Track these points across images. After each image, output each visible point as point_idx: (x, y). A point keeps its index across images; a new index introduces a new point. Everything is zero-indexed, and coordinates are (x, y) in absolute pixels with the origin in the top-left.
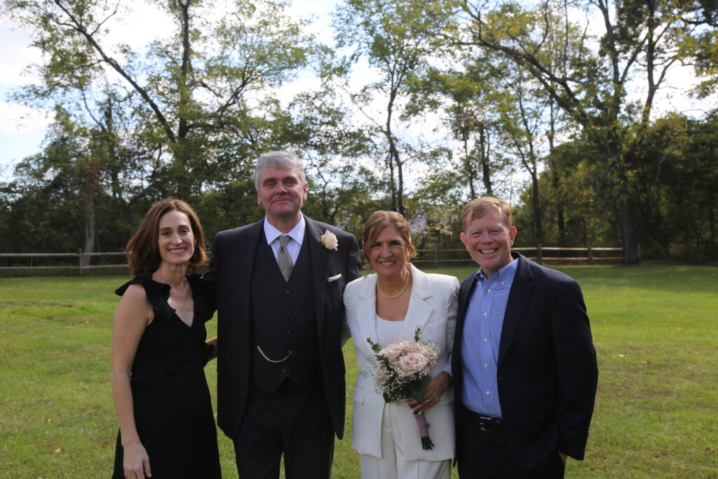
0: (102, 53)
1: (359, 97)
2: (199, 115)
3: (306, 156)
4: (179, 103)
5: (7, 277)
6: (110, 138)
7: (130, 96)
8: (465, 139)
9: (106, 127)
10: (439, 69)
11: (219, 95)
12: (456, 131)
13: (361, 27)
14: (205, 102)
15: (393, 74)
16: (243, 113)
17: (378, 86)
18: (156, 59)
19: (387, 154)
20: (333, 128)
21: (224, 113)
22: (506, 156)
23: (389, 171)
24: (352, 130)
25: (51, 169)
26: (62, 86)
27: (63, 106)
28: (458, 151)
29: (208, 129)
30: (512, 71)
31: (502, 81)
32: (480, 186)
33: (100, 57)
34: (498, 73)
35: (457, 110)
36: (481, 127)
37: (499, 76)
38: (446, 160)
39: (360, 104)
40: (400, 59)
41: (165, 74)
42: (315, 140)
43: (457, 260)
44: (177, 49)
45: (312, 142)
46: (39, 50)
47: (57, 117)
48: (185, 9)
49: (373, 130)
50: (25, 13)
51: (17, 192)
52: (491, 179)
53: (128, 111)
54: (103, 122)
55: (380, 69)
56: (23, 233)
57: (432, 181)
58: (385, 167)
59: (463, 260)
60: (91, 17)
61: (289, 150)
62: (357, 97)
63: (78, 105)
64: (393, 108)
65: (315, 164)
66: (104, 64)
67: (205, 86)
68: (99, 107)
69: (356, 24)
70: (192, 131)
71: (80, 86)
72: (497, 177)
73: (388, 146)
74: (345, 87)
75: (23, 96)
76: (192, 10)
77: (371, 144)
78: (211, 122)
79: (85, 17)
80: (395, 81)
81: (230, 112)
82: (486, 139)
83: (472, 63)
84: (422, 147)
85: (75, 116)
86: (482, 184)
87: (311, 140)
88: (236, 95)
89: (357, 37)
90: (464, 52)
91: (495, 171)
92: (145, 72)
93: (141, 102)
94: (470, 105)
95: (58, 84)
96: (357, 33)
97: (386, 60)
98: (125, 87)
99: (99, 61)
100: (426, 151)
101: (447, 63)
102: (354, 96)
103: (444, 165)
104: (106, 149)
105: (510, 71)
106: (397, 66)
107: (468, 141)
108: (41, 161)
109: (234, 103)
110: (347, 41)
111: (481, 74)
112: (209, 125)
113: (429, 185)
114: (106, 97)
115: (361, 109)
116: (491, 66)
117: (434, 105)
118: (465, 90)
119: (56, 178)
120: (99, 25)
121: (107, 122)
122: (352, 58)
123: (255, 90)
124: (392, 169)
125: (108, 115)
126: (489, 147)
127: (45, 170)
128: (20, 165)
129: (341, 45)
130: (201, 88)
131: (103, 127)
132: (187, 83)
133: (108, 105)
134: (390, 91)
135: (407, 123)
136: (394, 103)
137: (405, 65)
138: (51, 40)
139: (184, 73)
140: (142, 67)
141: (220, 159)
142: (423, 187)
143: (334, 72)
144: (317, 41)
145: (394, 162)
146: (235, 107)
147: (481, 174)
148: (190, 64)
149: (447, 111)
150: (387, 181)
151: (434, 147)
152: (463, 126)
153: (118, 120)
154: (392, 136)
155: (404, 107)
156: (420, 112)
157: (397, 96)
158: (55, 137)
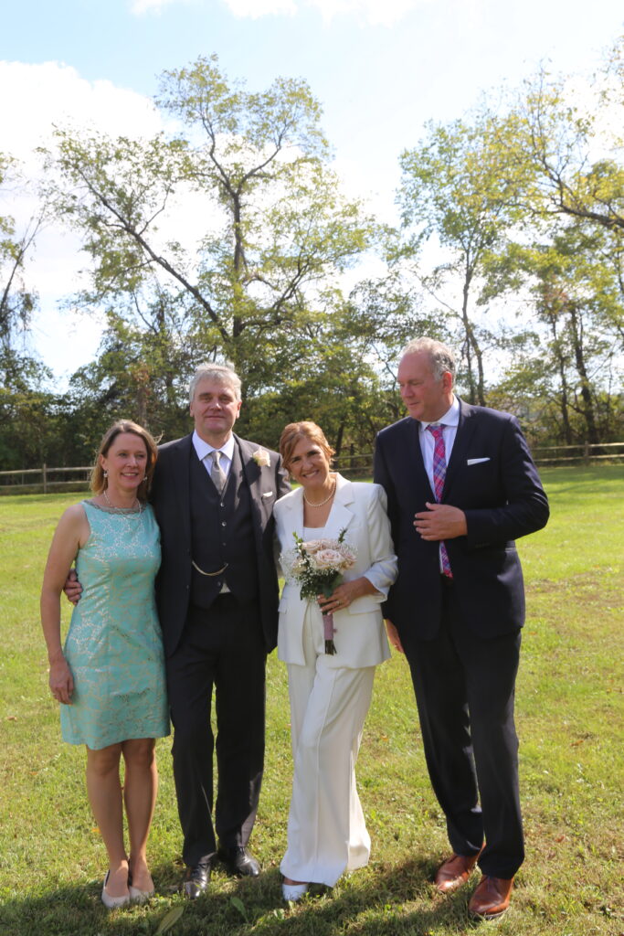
0: (151, 253)
1: (431, 281)
2: (254, 312)
3: (373, 350)
4: (231, 300)
5: (65, 492)
6: (163, 342)
7: (181, 296)
8: (553, 321)
9: (158, 331)
10: (521, 244)
11: (276, 288)
12: (543, 312)
13: (430, 201)
14: (261, 297)
15: (468, 252)
16: (300, 306)
17: (450, 268)
18: (207, 254)
19: (462, 344)
20: (401, 316)
21: (281, 308)
22: (602, 338)
23: (465, 362)
24: (423, 318)
25: (105, 379)
26: (113, 290)
27: (114, 311)
28: (545, 335)
29: (264, 326)
30: (609, 239)
31: (597, 252)
32: (572, 375)
33: (149, 257)
34: (590, 243)
35: (544, 289)
36: (573, 307)
37: (593, 246)
38: (533, 346)
39: (432, 288)
40: (476, 236)
41: (218, 270)
42: (381, 331)
43: (546, 460)
44: (230, 242)
45: (379, 334)
46: (89, 254)
47: (111, 323)
48: (236, 197)
49: (444, 316)
50: (75, 216)
51: (72, 403)
52: (586, 366)
53: (181, 312)
54: (156, 325)
55: (453, 248)
56: (78, 446)
57: (518, 371)
58: (461, 358)
59: (554, 460)
60: (139, 215)
61: (354, 344)
62: (428, 280)
63: (130, 309)
64: (469, 291)
65: (383, 358)
66: (154, 264)
67: (259, 279)
68: (151, 310)
69: (424, 199)
70: (248, 330)
71: (131, 289)
72: (593, 363)
73: (464, 335)
74: (415, 269)
75: (75, 303)
76: (244, 198)
77: (445, 332)
78: (267, 318)
79: (133, 216)
80: (470, 260)
81: (287, 306)
82: (578, 320)
83: (561, 234)
84: (504, 331)
85: (127, 321)
86: (576, 373)
87: (378, 331)
88: (293, 286)
89: (426, 213)
90: (549, 222)
91: (590, 356)
92: (195, 269)
93: (193, 301)
94: (560, 282)
95: (108, 288)
96: (425, 209)
97: (458, 237)
98: (175, 287)
99: (149, 262)
100: (509, 337)
101: (531, 236)
102: (425, 280)
103: (530, 351)
104: (159, 352)
105: (605, 239)
106: (473, 244)
107: (557, 324)
108: (95, 370)
109: (291, 296)
110: (414, 218)
111: (570, 246)
112: (265, 323)
113: (515, 375)
114: (158, 299)
115: (432, 293)
116: (584, 236)
117: (517, 284)
118: (551, 265)
119: (112, 388)
120: (147, 223)
121: (160, 325)
122: (421, 236)
123: (315, 280)
124: (469, 360)
125: (161, 318)
126: (582, 329)
127: (100, 379)
128: (76, 376)
129: (406, 223)
130: (257, 282)
131: (155, 331)
132: (241, 278)
133: (160, 307)
134: (465, 272)
135: (484, 307)
136: (470, 285)
137: (482, 242)
138: (101, 242)
139: (236, 268)
140: (192, 265)
141: (278, 357)
142: (509, 378)
143: (401, 254)
144: (380, 221)
145: (472, 352)
146: (292, 301)
147: (574, 360)
148: (243, 256)
149: (531, 290)
150: (463, 373)
151: (518, 332)
152: (550, 306)
153: (171, 322)
154: (469, 322)
155: (481, 289)
156: (499, 294)
157: (474, 277)
158: (110, 344)
